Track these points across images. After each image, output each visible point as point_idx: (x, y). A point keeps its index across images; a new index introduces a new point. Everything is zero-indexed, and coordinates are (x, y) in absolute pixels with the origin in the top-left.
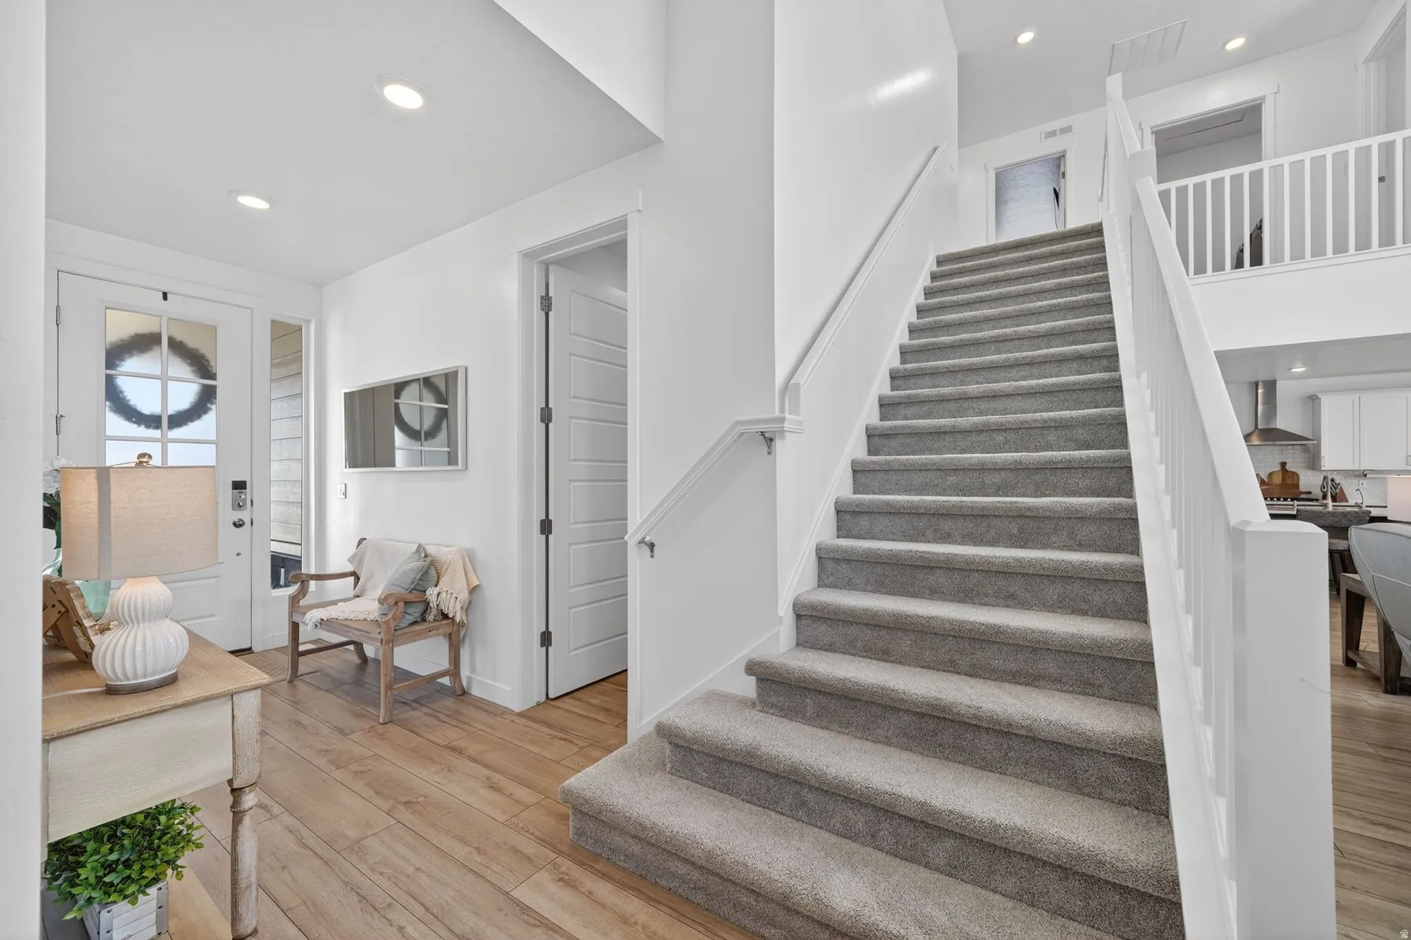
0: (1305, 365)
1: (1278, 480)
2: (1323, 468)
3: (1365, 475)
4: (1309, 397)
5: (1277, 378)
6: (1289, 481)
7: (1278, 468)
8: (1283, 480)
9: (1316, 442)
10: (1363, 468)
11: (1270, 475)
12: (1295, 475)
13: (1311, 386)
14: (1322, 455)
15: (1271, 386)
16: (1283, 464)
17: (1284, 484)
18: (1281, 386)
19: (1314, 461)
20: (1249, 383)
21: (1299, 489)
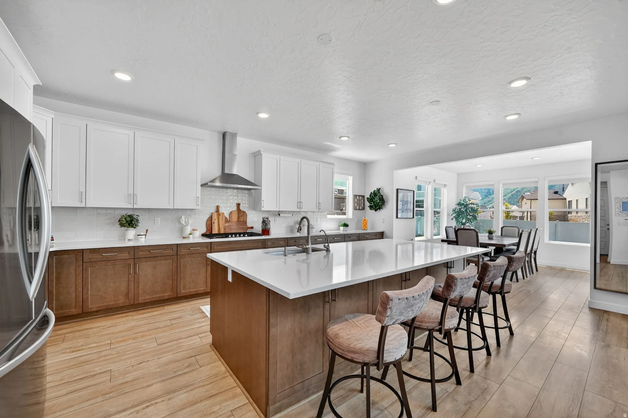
1: (235, 218)
2: (263, 209)
3: (279, 215)
6: (242, 219)
7: (235, 208)
8: (238, 218)
9: (258, 187)
11: (231, 213)
12: (245, 214)
14: (262, 199)
15: (234, 137)
16: (238, 205)
17: (238, 222)
19: (256, 204)
20: (219, 132)
21: (246, 225)
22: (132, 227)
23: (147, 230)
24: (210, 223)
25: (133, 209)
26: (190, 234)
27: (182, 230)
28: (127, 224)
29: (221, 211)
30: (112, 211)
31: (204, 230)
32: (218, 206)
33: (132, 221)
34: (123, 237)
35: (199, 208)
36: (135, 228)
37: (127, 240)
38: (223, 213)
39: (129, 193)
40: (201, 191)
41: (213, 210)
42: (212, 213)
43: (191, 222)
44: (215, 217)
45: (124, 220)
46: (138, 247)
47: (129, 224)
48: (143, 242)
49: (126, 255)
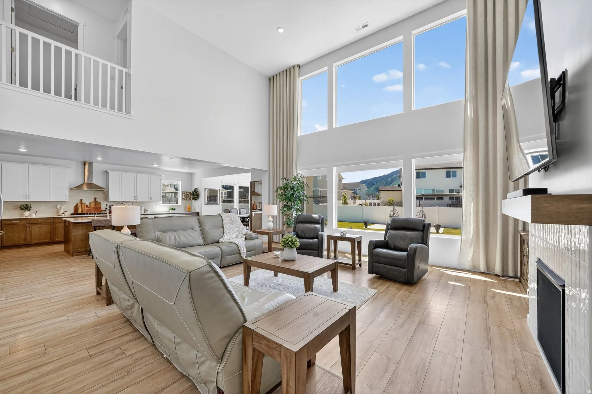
0: (102, 157)
1: (93, 205)
2: (109, 201)
3: (123, 203)
4: (105, 171)
5: (93, 161)
6: (97, 206)
7: (93, 200)
8: (95, 205)
9: (106, 190)
10: (122, 201)
11: (90, 203)
12: (100, 204)
13: (105, 167)
14: (109, 195)
15: (90, 164)
16: (95, 199)
17: (95, 207)
18: (94, 165)
19: (106, 199)
20: (82, 162)
21: (101, 209)
22: (27, 210)
23: (36, 212)
24: (76, 208)
25: (28, 202)
26: (62, 214)
27: (58, 212)
28: (25, 209)
29: (83, 202)
30: (16, 203)
31: (72, 212)
32: (82, 199)
33: (27, 207)
34: (22, 215)
35: (67, 200)
36: (29, 210)
37: (24, 216)
38: (85, 203)
39: (26, 194)
40: (69, 192)
41: (78, 201)
42: (77, 203)
43: (63, 207)
44: (80, 205)
45: (23, 206)
46: (31, 219)
47: (26, 209)
48: (34, 216)
49: (24, 222)
